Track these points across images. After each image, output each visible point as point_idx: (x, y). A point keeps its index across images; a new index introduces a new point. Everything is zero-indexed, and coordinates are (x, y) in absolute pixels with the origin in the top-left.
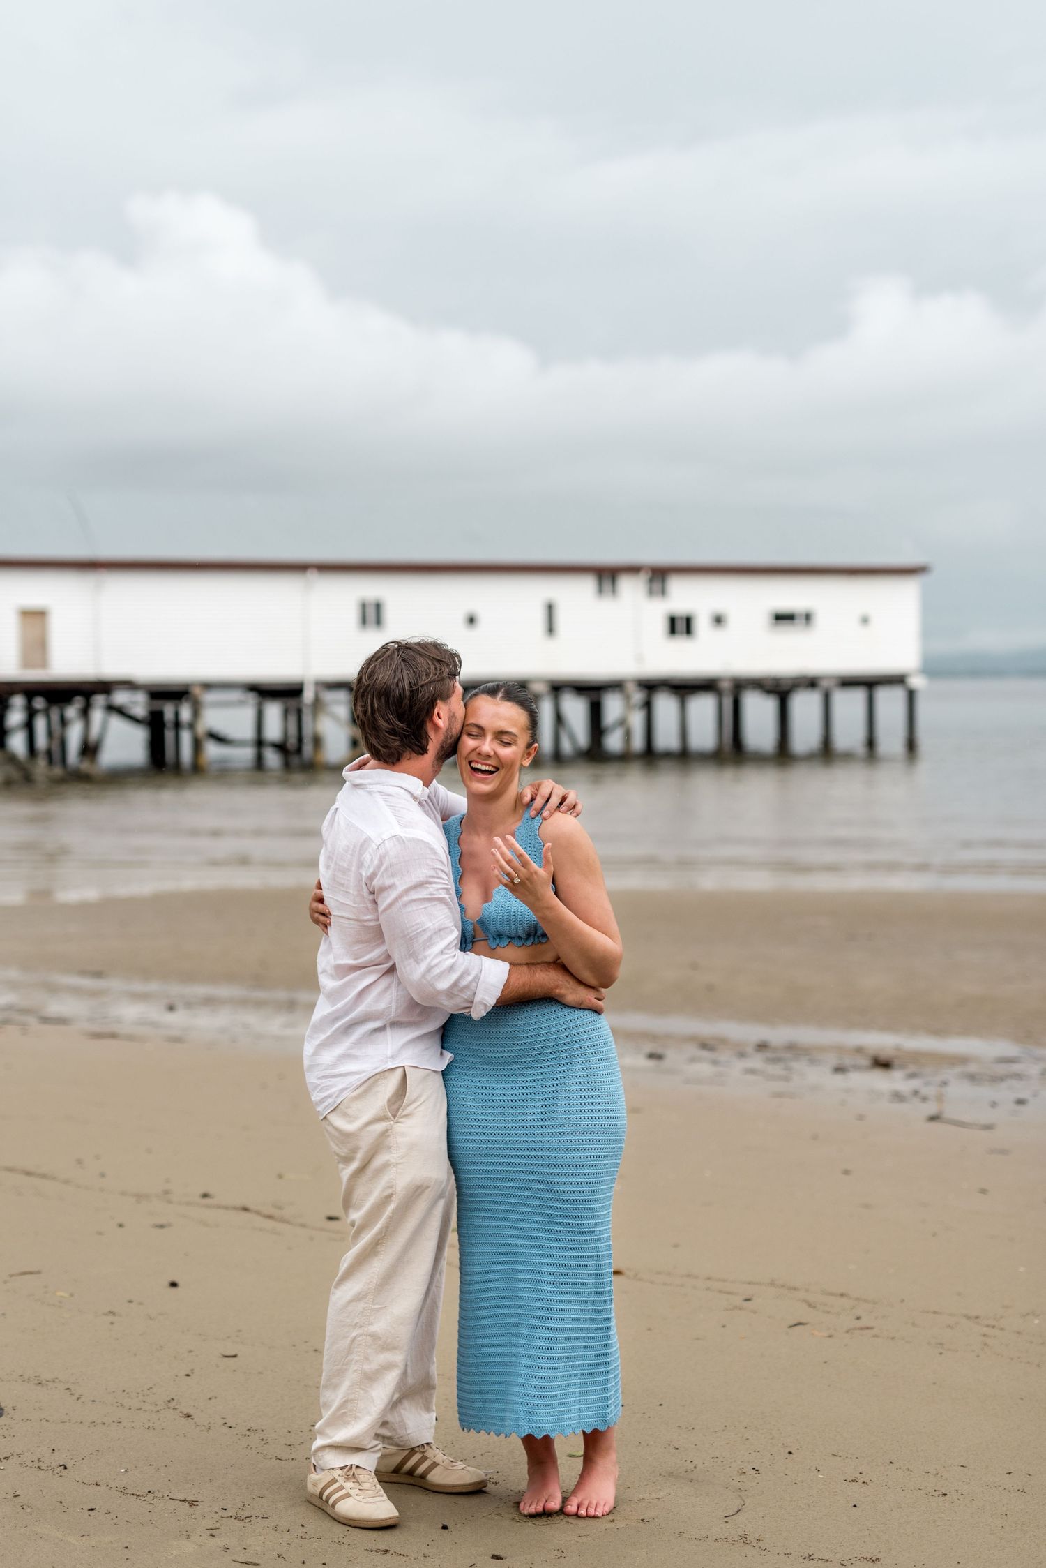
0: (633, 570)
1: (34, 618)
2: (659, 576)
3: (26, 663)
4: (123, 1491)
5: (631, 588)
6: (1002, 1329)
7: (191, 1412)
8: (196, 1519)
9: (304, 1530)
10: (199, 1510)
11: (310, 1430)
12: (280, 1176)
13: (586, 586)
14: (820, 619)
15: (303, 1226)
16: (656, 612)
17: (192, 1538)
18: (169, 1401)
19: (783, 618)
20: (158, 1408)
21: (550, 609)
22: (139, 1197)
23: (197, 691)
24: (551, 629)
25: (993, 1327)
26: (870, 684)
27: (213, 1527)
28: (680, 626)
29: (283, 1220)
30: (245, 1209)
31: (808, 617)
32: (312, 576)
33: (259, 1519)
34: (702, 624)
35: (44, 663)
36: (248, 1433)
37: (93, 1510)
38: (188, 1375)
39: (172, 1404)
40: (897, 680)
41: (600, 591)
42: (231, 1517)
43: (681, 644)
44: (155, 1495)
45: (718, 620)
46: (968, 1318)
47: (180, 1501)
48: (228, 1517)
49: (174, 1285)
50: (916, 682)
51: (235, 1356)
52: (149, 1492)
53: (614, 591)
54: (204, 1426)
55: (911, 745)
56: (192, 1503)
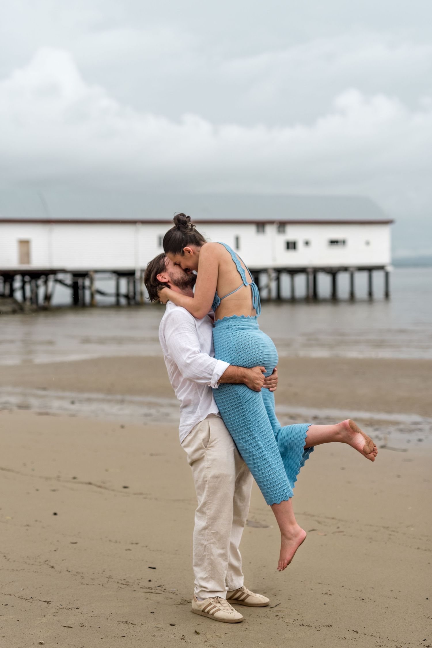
0: (271, 223)
1: (25, 244)
2: (282, 225)
3: (22, 262)
4: (21, 598)
5: (271, 231)
6: (398, 532)
7: (54, 565)
8: (49, 609)
9: (93, 613)
10: (50, 605)
11: (102, 573)
12: (107, 470)
13: (252, 229)
14: (349, 243)
15: (113, 490)
16: (281, 240)
17: (46, 617)
18: (46, 561)
19: (334, 242)
20: (41, 564)
21: (237, 239)
22: (47, 479)
23: (92, 273)
24: (238, 247)
25: (394, 531)
26: (370, 269)
27: (56, 612)
28: (291, 246)
29: (105, 488)
30: (90, 484)
31: (344, 242)
32: (139, 225)
33: (75, 609)
34: (300, 245)
35: (29, 262)
36: (76, 574)
37: (7, 605)
38: (55, 551)
39: (47, 562)
40: (381, 268)
41: (258, 231)
42: (64, 608)
43: (291, 252)
44: (34, 599)
45: (307, 243)
46: (384, 527)
47: (44, 601)
48: (62, 608)
49: (55, 514)
50: (389, 269)
51: (76, 543)
52: (31, 598)
53: (263, 231)
54: (59, 571)
55: (387, 295)
56: (48, 603)
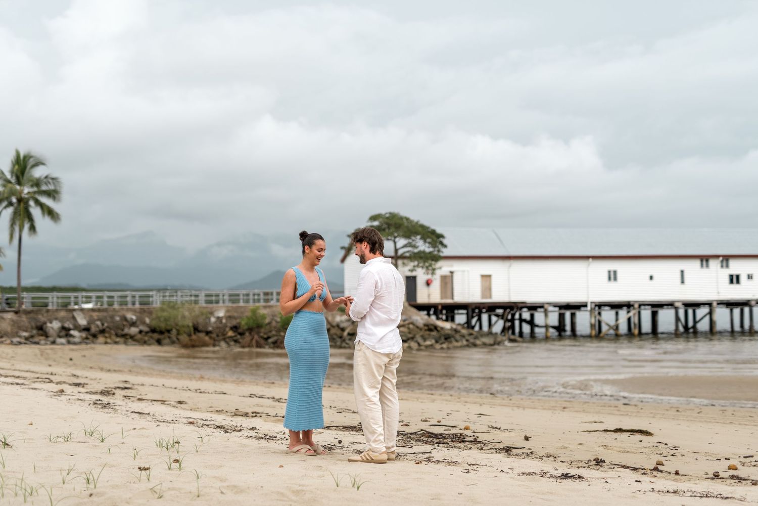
0: (716, 257)
1: (486, 278)
2: (726, 259)
3: (483, 296)
5: (714, 264)
13: (697, 263)
16: (725, 273)
21: (682, 272)
23: (546, 306)
24: (683, 282)
28: (734, 279)
32: (591, 260)
34: (743, 279)
35: (490, 297)
41: (702, 266)
43: (735, 286)
45: (750, 277)
53: (707, 266)
